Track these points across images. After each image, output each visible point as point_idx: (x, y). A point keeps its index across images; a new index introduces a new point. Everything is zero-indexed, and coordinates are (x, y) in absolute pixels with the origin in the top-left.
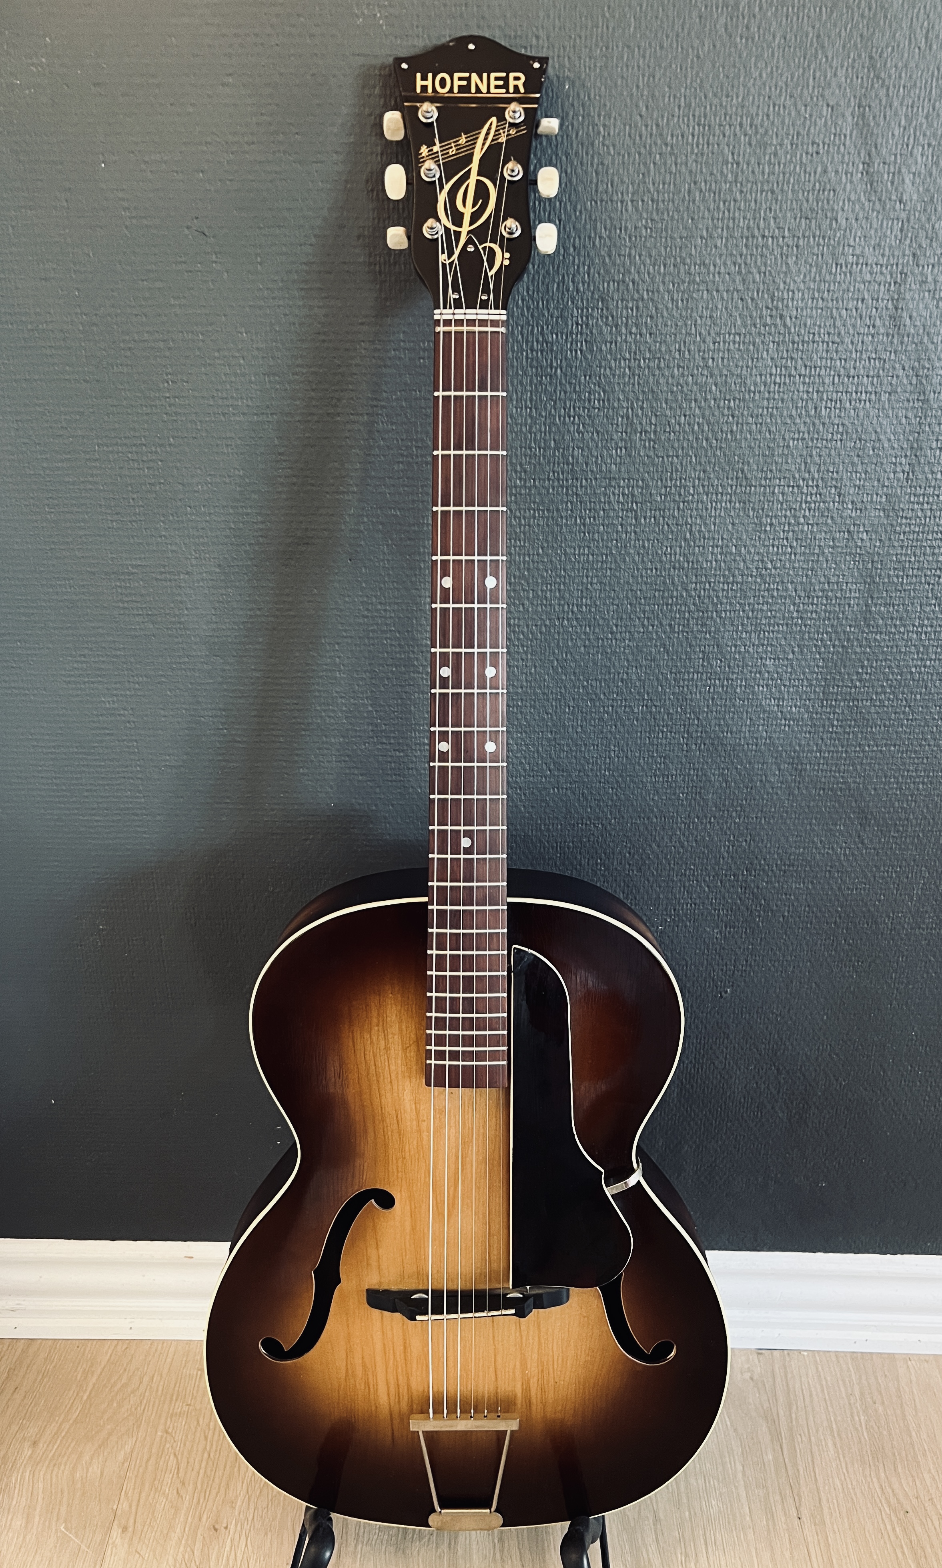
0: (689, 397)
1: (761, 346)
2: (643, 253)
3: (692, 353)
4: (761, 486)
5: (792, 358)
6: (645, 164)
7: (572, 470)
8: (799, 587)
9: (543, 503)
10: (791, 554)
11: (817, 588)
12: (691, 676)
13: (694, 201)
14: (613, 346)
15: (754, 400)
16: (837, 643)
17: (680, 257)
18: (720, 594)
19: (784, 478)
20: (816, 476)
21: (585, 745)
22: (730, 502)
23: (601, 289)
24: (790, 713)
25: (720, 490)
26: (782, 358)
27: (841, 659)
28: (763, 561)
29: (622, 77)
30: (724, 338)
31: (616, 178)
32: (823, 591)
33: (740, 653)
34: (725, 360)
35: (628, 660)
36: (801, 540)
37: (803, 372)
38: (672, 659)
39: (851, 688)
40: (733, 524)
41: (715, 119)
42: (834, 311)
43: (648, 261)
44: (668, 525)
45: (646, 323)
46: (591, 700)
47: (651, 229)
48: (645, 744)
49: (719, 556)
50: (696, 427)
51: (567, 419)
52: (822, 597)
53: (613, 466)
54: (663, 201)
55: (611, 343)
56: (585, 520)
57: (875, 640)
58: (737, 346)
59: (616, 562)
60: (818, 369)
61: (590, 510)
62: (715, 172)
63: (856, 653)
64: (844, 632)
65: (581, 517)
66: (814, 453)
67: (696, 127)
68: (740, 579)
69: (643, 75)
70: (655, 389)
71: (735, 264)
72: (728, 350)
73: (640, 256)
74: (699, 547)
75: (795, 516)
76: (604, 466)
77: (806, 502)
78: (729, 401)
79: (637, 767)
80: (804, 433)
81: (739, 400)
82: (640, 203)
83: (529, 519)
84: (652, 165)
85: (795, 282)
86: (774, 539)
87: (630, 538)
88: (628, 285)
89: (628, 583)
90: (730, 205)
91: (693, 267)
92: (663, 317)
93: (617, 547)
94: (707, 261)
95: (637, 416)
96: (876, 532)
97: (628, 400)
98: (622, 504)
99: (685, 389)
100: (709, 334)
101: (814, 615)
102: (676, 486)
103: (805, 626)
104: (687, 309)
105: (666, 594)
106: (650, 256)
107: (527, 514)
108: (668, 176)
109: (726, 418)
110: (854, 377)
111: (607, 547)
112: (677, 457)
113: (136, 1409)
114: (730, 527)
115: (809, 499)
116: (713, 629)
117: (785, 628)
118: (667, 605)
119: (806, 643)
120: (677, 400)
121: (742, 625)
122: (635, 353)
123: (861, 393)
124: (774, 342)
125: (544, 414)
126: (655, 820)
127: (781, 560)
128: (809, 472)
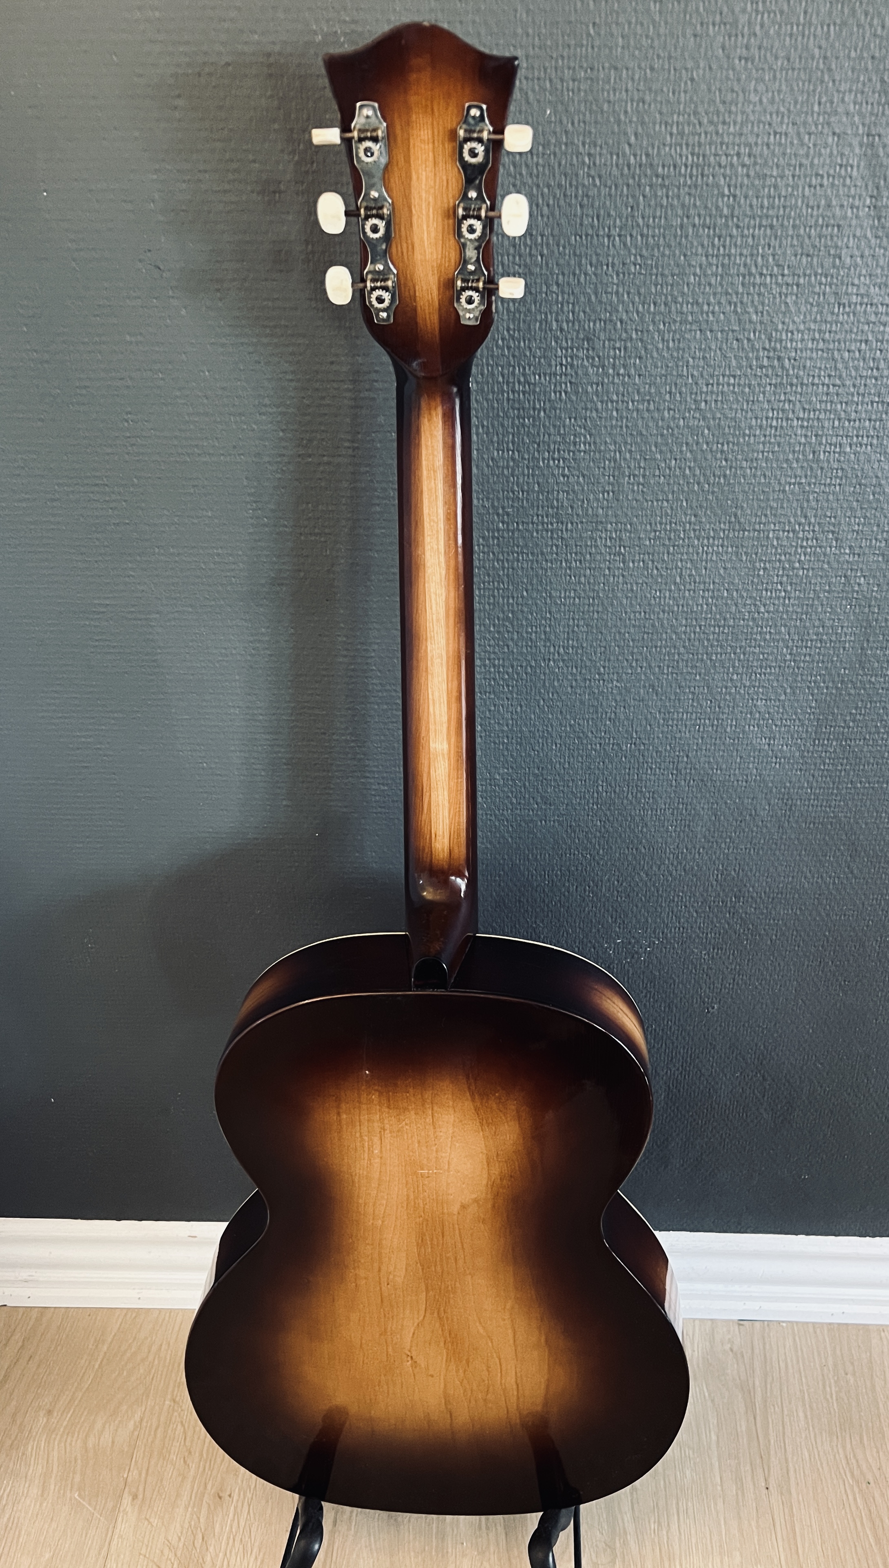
0: (679, 440)
1: (757, 389)
2: (632, 291)
3: (684, 395)
4: (755, 530)
5: (790, 401)
6: (633, 196)
7: (557, 514)
8: (792, 631)
9: (526, 545)
10: (785, 598)
11: (811, 631)
12: (680, 715)
13: (687, 237)
14: (600, 388)
15: (748, 444)
16: (831, 685)
17: (672, 296)
18: (711, 637)
19: (780, 523)
20: (813, 520)
21: (573, 781)
22: (722, 546)
23: (586, 327)
24: (781, 751)
25: (712, 534)
26: (779, 401)
27: (835, 700)
28: (755, 605)
29: (609, 102)
30: (718, 380)
31: (602, 212)
32: (817, 634)
33: (730, 694)
34: (719, 403)
35: (616, 701)
36: (796, 584)
37: (801, 415)
38: (661, 699)
39: (844, 728)
40: (724, 568)
41: (710, 148)
42: (836, 353)
43: (637, 299)
44: (657, 569)
45: (634, 364)
46: (579, 738)
47: (640, 265)
48: (633, 779)
49: (710, 600)
50: (687, 472)
51: (551, 462)
52: (816, 640)
53: (601, 511)
54: (653, 237)
55: (598, 384)
56: (571, 563)
57: (870, 681)
58: (731, 388)
59: (603, 604)
60: (817, 413)
61: (576, 554)
62: (709, 205)
63: (850, 694)
64: (839, 674)
65: (566, 561)
66: (811, 498)
67: (690, 157)
68: (731, 623)
69: (632, 101)
70: (644, 433)
71: (730, 303)
72: (722, 393)
73: (628, 293)
74: (689, 590)
75: (789, 561)
76: (590, 510)
77: (802, 547)
78: (723, 445)
79: (625, 801)
80: (800, 477)
81: (733, 443)
82: (629, 239)
83: (513, 563)
84: (641, 198)
85: (794, 322)
86: (767, 583)
87: (618, 582)
88: (616, 324)
89: (616, 626)
90: (725, 241)
91: (685, 306)
92: (652, 357)
93: (604, 590)
94: (700, 300)
95: (625, 459)
96: (874, 577)
97: (615, 443)
98: (610, 547)
99: (676, 432)
100: (702, 376)
101: (808, 658)
102: (666, 530)
103: (798, 668)
104: (679, 349)
105: (655, 637)
106: (639, 294)
107: (511, 557)
108: (659, 209)
109: (719, 462)
110: (855, 421)
111: (594, 590)
112: (667, 501)
113: (145, 1378)
114: (722, 571)
115: (805, 544)
116: (703, 671)
117: (777, 669)
118: (656, 647)
119: (799, 685)
120: (667, 444)
121: (734, 667)
122: (623, 395)
123: (862, 437)
124: (770, 384)
125: (526, 456)
126: (643, 850)
127: (774, 604)
128: (806, 517)
